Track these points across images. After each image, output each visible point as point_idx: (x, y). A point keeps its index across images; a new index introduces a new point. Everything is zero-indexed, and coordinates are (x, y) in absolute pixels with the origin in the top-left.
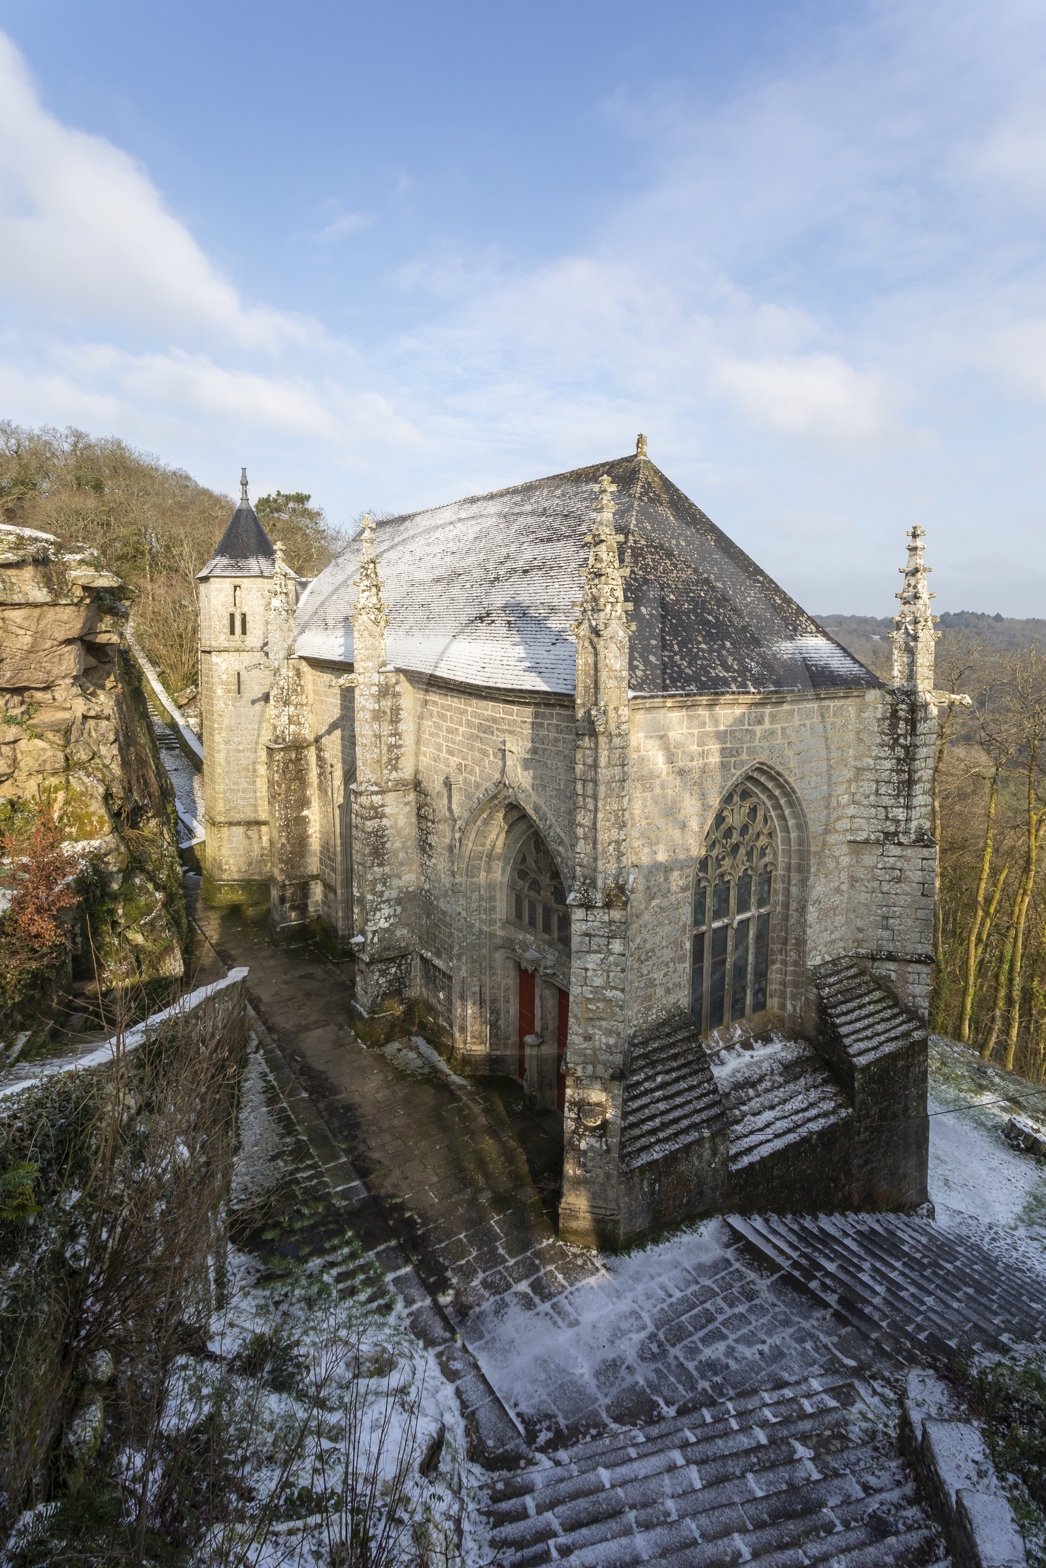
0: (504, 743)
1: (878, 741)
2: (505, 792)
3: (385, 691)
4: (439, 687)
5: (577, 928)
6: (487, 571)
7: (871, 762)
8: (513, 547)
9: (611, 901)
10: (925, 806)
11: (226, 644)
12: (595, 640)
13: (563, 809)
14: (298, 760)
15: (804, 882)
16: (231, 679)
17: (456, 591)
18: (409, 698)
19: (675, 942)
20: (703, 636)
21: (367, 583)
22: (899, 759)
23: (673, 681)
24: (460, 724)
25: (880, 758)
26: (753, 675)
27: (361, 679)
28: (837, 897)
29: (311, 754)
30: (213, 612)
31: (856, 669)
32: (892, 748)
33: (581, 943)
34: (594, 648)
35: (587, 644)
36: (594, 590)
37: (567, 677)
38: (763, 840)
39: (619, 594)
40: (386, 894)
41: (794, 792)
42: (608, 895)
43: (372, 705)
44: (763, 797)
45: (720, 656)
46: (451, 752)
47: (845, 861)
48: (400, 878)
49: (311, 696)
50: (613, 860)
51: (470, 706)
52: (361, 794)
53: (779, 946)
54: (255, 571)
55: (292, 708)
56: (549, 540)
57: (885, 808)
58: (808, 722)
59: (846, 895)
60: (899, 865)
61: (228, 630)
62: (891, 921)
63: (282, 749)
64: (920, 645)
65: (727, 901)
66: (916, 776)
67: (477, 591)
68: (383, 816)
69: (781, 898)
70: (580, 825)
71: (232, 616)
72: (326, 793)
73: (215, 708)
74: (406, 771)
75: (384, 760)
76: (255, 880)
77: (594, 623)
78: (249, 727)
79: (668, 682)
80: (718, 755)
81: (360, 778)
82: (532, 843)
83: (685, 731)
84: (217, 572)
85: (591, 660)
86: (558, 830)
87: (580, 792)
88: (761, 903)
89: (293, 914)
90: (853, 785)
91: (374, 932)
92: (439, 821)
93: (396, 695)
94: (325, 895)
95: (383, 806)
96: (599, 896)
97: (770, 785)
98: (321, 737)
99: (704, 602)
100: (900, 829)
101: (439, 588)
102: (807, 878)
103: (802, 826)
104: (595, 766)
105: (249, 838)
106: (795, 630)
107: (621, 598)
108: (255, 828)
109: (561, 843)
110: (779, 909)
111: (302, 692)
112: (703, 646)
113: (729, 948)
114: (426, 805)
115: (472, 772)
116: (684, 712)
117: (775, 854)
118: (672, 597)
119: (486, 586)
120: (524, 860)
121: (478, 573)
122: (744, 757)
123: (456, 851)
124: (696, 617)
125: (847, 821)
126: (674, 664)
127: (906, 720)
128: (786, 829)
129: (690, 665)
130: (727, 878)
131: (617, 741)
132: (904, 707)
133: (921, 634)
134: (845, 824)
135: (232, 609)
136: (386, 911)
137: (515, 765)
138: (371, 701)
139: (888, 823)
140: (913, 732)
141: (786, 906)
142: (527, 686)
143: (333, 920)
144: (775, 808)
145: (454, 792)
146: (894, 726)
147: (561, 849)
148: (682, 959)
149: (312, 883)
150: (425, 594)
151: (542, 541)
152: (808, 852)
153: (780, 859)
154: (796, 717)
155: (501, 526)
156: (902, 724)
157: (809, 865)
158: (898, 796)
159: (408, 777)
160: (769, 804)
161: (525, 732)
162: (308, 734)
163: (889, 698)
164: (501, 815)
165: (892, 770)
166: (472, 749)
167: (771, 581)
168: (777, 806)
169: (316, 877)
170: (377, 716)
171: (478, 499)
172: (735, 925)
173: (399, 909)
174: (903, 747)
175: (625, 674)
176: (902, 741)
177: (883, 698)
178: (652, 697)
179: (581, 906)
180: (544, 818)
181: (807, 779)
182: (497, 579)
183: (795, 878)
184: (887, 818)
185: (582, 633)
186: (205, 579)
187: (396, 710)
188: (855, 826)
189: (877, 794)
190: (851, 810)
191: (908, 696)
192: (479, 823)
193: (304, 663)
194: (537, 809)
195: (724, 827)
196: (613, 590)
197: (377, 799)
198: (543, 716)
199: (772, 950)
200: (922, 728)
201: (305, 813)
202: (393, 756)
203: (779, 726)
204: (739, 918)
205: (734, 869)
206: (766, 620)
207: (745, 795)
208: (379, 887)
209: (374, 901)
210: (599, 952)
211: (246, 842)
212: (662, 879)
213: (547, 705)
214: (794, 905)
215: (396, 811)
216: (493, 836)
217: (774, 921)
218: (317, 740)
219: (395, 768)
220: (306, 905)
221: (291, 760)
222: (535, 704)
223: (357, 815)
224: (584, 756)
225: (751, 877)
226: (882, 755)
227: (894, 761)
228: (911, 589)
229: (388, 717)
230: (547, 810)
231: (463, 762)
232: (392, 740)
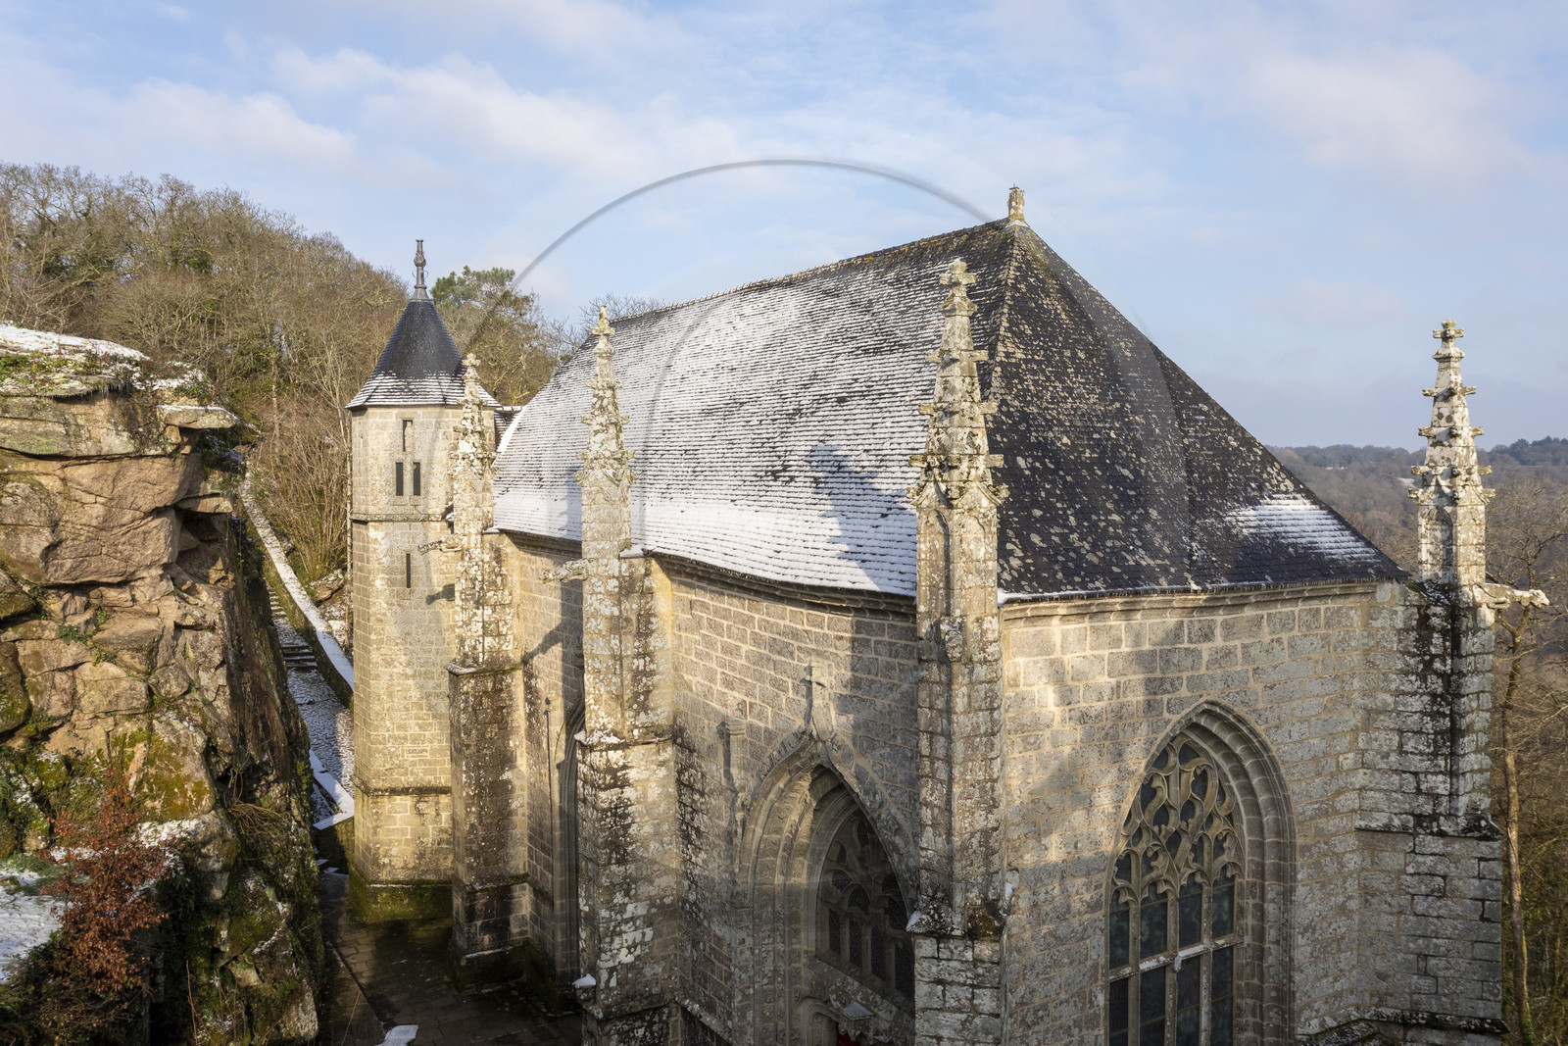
0: (809, 670)
1: (1400, 665)
2: (811, 749)
3: (629, 587)
4: (711, 581)
5: (923, 969)
6: (783, 398)
7: (1390, 699)
8: (823, 362)
9: (976, 927)
10: (1481, 771)
11: (390, 510)
12: (946, 513)
13: (900, 777)
14: (497, 691)
15: (1287, 896)
16: (397, 564)
17: (736, 429)
18: (666, 596)
19: (1080, 994)
20: (1115, 502)
21: (602, 419)
22: (1434, 695)
23: (1069, 574)
24: (743, 640)
25: (1404, 693)
26: (1193, 563)
27: (592, 568)
28: (1343, 921)
29: (517, 683)
30: (371, 461)
31: (1359, 550)
32: (1423, 678)
33: (931, 994)
34: (944, 526)
35: (933, 519)
36: (943, 436)
37: (904, 569)
38: (1219, 827)
39: (982, 441)
40: (630, 908)
41: (1266, 749)
42: (972, 918)
43: (608, 609)
44: (1217, 757)
45: (1141, 533)
46: (728, 683)
47: (1353, 861)
48: (651, 882)
49: (517, 592)
50: (978, 861)
51: (758, 611)
52: (591, 748)
53: (1250, 1001)
54: (436, 396)
55: (488, 611)
56: (877, 351)
57: (1416, 774)
58: (1284, 636)
59: (1356, 918)
60: (1441, 868)
61: (393, 489)
62: (1432, 962)
63: (472, 675)
64: (1461, 511)
65: (1163, 926)
66: (1464, 723)
67: (767, 431)
68: (625, 783)
69: (1250, 921)
70: (927, 804)
71: (400, 466)
72: (539, 745)
73: (372, 610)
74: (661, 713)
75: (628, 694)
76: (428, 882)
77: (943, 487)
78: (423, 639)
79: (1060, 575)
80: (1141, 689)
81: (590, 724)
82: (854, 828)
83: (1088, 652)
84: (378, 399)
85: (939, 545)
86: (893, 811)
87: (926, 751)
88: (1219, 929)
89: (487, 938)
90: (1362, 736)
91: (611, 970)
92: (712, 792)
93: (646, 593)
94: (536, 908)
95: (625, 767)
96: (957, 919)
97: (1227, 738)
98: (532, 655)
99: (1116, 447)
100: (1441, 809)
101: (712, 424)
102: (1292, 890)
103: (1280, 804)
104: (949, 711)
105: (420, 814)
106: (1261, 488)
107: (985, 448)
108: (431, 798)
109: (898, 831)
110: (1247, 940)
111: (504, 585)
112: (1115, 517)
113: (1170, 1004)
114: (691, 766)
115: (761, 716)
116: (1087, 623)
117: (1239, 849)
118: (1065, 440)
119: (782, 422)
120: (842, 856)
121: (769, 402)
122: (1184, 692)
123: (737, 841)
124: (1104, 472)
125: (1354, 795)
126: (1069, 547)
127: (1444, 632)
128: (1255, 808)
129: (1094, 547)
130: (1163, 888)
131: (981, 671)
132: (1438, 610)
133: (1461, 494)
134: (1350, 800)
135: (399, 456)
136: (631, 935)
137: (827, 706)
138: (608, 602)
139: (1421, 799)
140: (1456, 651)
141: (1260, 934)
142: (844, 583)
143: (549, 947)
144: (1236, 775)
145: (734, 746)
146: (1424, 641)
147: (898, 840)
148: (1092, 1023)
149: (517, 887)
150: (688, 434)
151: (866, 352)
152: (1293, 846)
153: (1247, 858)
154: (1266, 629)
155: (805, 328)
156: (1437, 639)
157: (1294, 868)
158: (1435, 755)
159: (664, 722)
160: (1226, 768)
161: (842, 654)
162: (512, 651)
163: (1414, 597)
164: (805, 784)
165: (1424, 713)
166: (760, 678)
167: (1222, 411)
168: (1240, 772)
169: (521, 879)
170: (617, 625)
171: (770, 286)
172: (1177, 966)
173: (649, 933)
174: (1441, 675)
175: (992, 565)
176: (1437, 665)
177: (1405, 595)
178: (1035, 600)
179: (928, 935)
180: (871, 791)
181: (1286, 727)
182: (798, 411)
183: (1272, 889)
184: (1419, 791)
185: (926, 503)
186: (360, 410)
187: (646, 617)
188: (1367, 804)
189: (1401, 751)
190: (1360, 778)
191: (1445, 592)
192: (772, 796)
193: (507, 540)
194: (860, 776)
195: (1154, 805)
196: (972, 435)
197: (615, 756)
198: (869, 629)
199: (1239, 1008)
200: (1469, 644)
201: (507, 775)
202: (641, 689)
203: (1238, 643)
204: (1183, 954)
205: (1173, 874)
206: (1215, 473)
207: (1188, 753)
208: (619, 899)
209: (610, 920)
210: (959, 1010)
211: (416, 820)
212: (1057, 891)
213: (875, 612)
214: (1271, 934)
215: (645, 775)
216: (794, 817)
217: (1240, 960)
218: (526, 660)
219: (645, 708)
220: (507, 923)
221: (485, 692)
222: (857, 611)
223: (585, 782)
224: (930, 695)
225: (1200, 886)
226: (1407, 688)
227: (1426, 698)
228: (1443, 422)
229: (633, 628)
230: (875, 776)
231: (748, 700)
232: (639, 663)
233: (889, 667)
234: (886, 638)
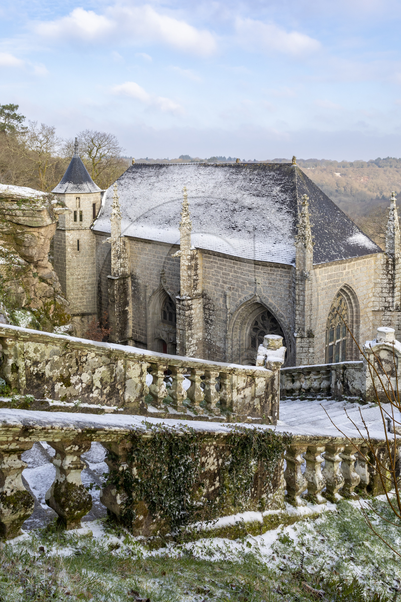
0: (256, 280)
1: (382, 272)
2: (255, 299)
3: (193, 257)
4: (219, 256)
5: (298, 345)
7: (380, 280)
8: (239, 195)
9: (309, 335)
11: (73, 226)
13: (283, 305)
14: (124, 284)
15: (358, 327)
17: (212, 212)
18: (202, 259)
19: (321, 350)
20: (326, 239)
24: (230, 272)
25: (383, 279)
26: (343, 253)
27: (183, 253)
28: (369, 332)
29: (129, 281)
31: (374, 246)
33: (300, 350)
34: (303, 251)
35: (300, 250)
36: (303, 232)
38: (344, 312)
39: (310, 233)
40: (193, 341)
41: (355, 293)
42: (308, 333)
43: (187, 263)
44: (345, 296)
45: (332, 246)
46: (225, 282)
47: (371, 318)
48: (197, 334)
50: (309, 322)
51: (236, 265)
52: (183, 300)
53: (350, 352)
57: (385, 298)
60: (390, 319)
61: (73, 220)
63: (118, 279)
64: (395, 237)
65: (333, 335)
67: (225, 214)
68: (192, 309)
70: (298, 310)
71: (76, 212)
74: (200, 290)
75: (192, 285)
77: (303, 244)
80: (333, 282)
81: (182, 294)
83: (324, 275)
85: (302, 255)
87: (297, 299)
88: (343, 336)
90: (374, 289)
92: (217, 310)
93: (197, 259)
95: (192, 305)
97: (347, 292)
98: (135, 273)
100: (390, 305)
102: (359, 325)
103: (357, 306)
104: (304, 290)
110: (349, 337)
111: (126, 252)
112: (326, 243)
113: (334, 353)
114: (209, 303)
115: (237, 291)
116: (323, 268)
117: (348, 317)
119: (230, 212)
121: (222, 205)
122: (340, 282)
123: (228, 322)
125: (372, 303)
126: (320, 251)
128: (352, 307)
129: (324, 251)
130: (333, 327)
131: (310, 282)
132: (390, 259)
133: (396, 233)
135: (75, 209)
136: (192, 348)
137: (261, 289)
138: (187, 261)
139: (386, 303)
140: (393, 269)
145: (227, 298)
146: (387, 267)
148: (323, 356)
152: (359, 315)
153: (350, 319)
156: (390, 266)
157: (359, 321)
158: (390, 293)
159: (201, 292)
161: (265, 276)
162: (128, 271)
163: (385, 256)
165: (387, 283)
166: (237, 281)
168: (349, 299)
170: (189, 268)
172: (336, 344)
174: (390, 274)
175: (312, 258)
176: (390, 272)
177: (383, 256)
179: (300, 337)
181: (359, 288)
182: (235, 210)
183: (355, 325)
184: (386, 301)
187: (196, 265)
188: (374, 305)
189: (382, 292)
190: (373, 299)
191: (391, 255)
194: (271, 304)
196: (308, 232)
197: (190, 302)
198: (274, 270)
199: (347, 353)
201: (127, 308)
202: (195, 284)
203: (350, 270)
204: (337, 341)
205: (335, 323)
207: (340, 296)
208: (190, 339)
209: (188, 345)
210: (306, 353)
213: (276, 267)
214: (355, 336)
215: (196, 307)
217: (348, 342)
219: (196, 289)
221: (121, 284)
225: (340, 326)
226: (384, 277)
227: (388, 280)
228: (392, 215)
229: (194, 268)
230: (275, 305)
232: (195, 277)
233: (280, 280)
234: (280, 273)
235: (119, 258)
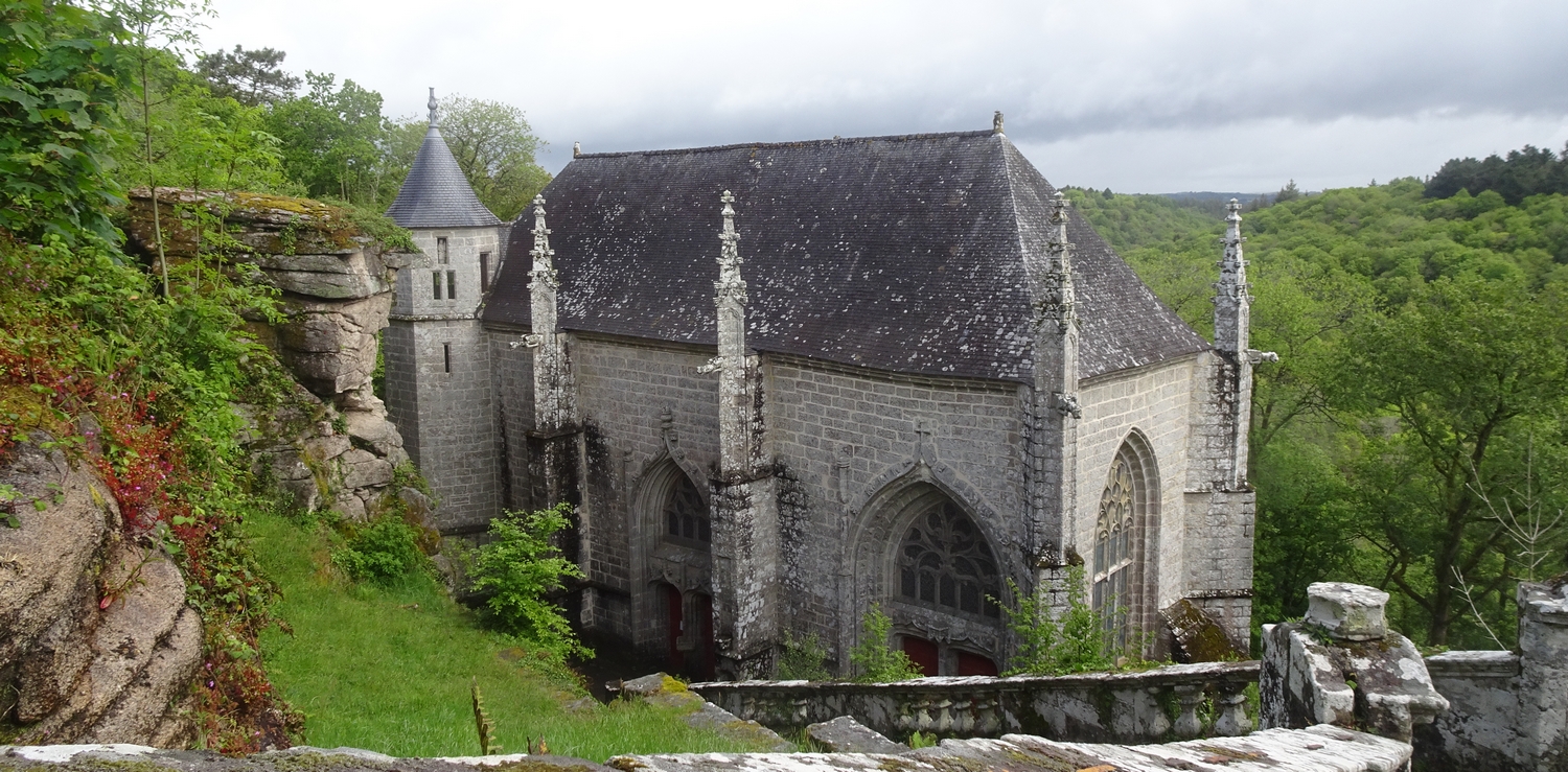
2: (915, 472)
5: (1044, 586)
11: (430, 311)
15: (1156, 533)
16: (438, 354)
18: (769, 379)
24: (850, 407)
28: (1177, 545)
33: (1047, 599)
40: (753, 586)
41: (1153, 452)
46: (834, 435)
47: (1182, 511)
48: (763, 569)
50: (1068, 525)
51: (865, 389)
53: (1135, 595)
54: (465, 221)
59: (1182, 542)
61: (432, 294)
65: (1102, 557)
68: (750, 505)
69: (1136, 550)
71: (437, 276)
74: (768, 457)
86: (987, 504)
88: (1123, 556)
91: (744, 627)
92: (814, 506)
95: (749, 494)
97: (1135, 447)
102: (1159, 530)
103: (1155, 483)
110: (1134, 560)
111: (570, 370)
113: (1103, 600)
114: (793, 490)
115: (866, 454)
117: (1132, 510)
125: (1183, 474)
128: (1142, 486)
130: (1104, 535)
134: (1182, 477)
135: (436, 268)
136: (753, 604)
137: (931, 446)
141: (1142, 557)
144: (1134, 468)
145: (842, 475)
152: (1160, 505)
153: (1135, 514)
157: (1160, 518)
159: (769, 462)
160: (1129, 464)
161: (944, 414)
162: (577, 418)
166: (867, 431)
168: (1136, 466)
172: (1108, 578)
179: (1047, 567)
181: (1160, 439)
183: (1149, 530)
192: (875, 504)
193: (572, 337)
194: (960, 486)
198: (969, 399)
199: (1130, 599)
202: (757, 442)
204: (1111, 571)
208: (747, 580)
214: (1148, 556)
215: (759, 499)
217: (1130, 572)
218: (589, 425)
219: (758, 454)
222: (960, 388)
225: (1117, 533)
230: (973, 485)
231: (853, 445)
232: (756, 425)
233: (985, 421)
234: (983, 404)
235: (554, 385)
